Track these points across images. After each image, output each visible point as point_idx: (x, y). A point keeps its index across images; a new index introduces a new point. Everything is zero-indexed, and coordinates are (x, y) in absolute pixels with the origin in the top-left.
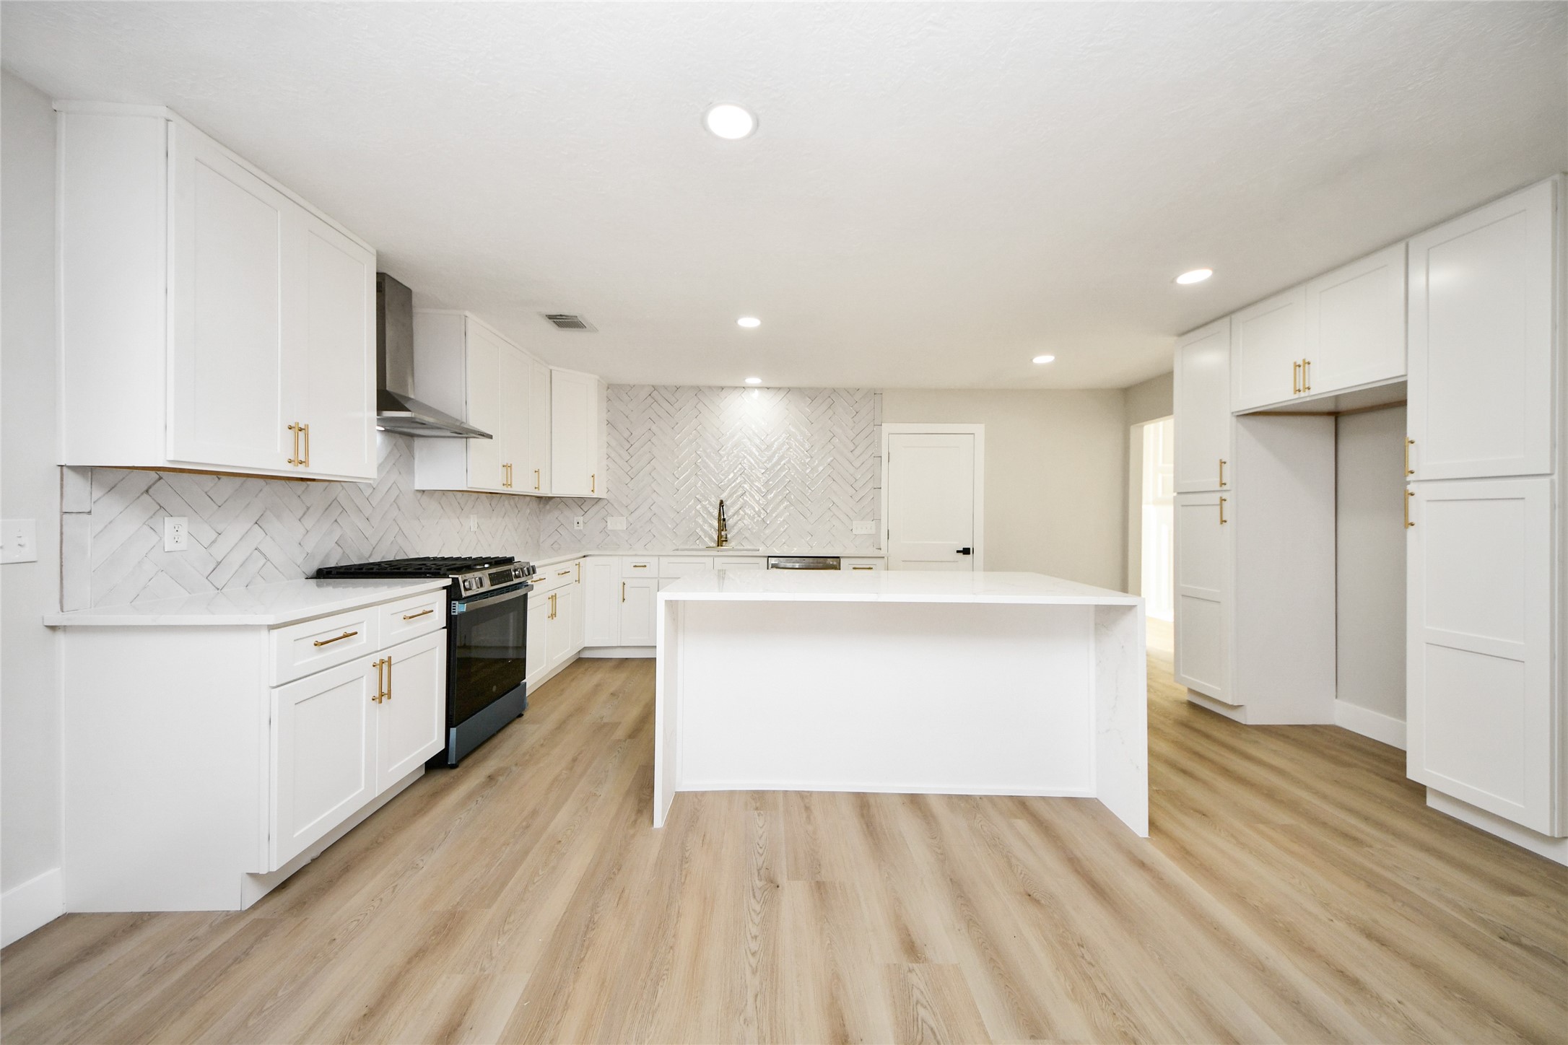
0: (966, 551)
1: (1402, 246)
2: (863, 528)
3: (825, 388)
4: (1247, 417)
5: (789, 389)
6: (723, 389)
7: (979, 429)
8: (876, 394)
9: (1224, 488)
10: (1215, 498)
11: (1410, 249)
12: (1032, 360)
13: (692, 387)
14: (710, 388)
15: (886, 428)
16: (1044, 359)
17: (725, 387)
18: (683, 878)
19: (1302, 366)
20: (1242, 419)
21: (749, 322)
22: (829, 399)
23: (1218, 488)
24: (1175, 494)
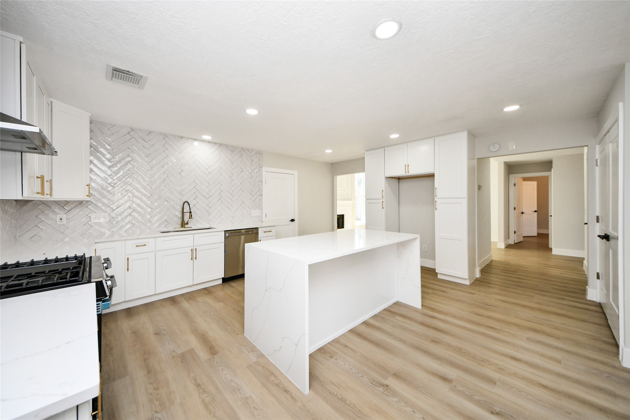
0: (293, 220)
1: (433, 139)
2: (255, 213)
3: (238, 147)
4: (390, 178)
5: (221, 145)
6: (182, 138)
7: (296, 173)
8: (260, 153)
9: (383, 198)
10: (381, 201)
11: (435, 141)
12: (325, 151)
13: (161, 134)
14: (174, 136)
15: (264, 169)
16: (329, 151)
17: (183, 137)
18: (356, 409)
19: (407, 166)
20: (388, 179)
21: (252, 112)
22: (240, 153)
23: (382, 198)
24: (365, 199)
